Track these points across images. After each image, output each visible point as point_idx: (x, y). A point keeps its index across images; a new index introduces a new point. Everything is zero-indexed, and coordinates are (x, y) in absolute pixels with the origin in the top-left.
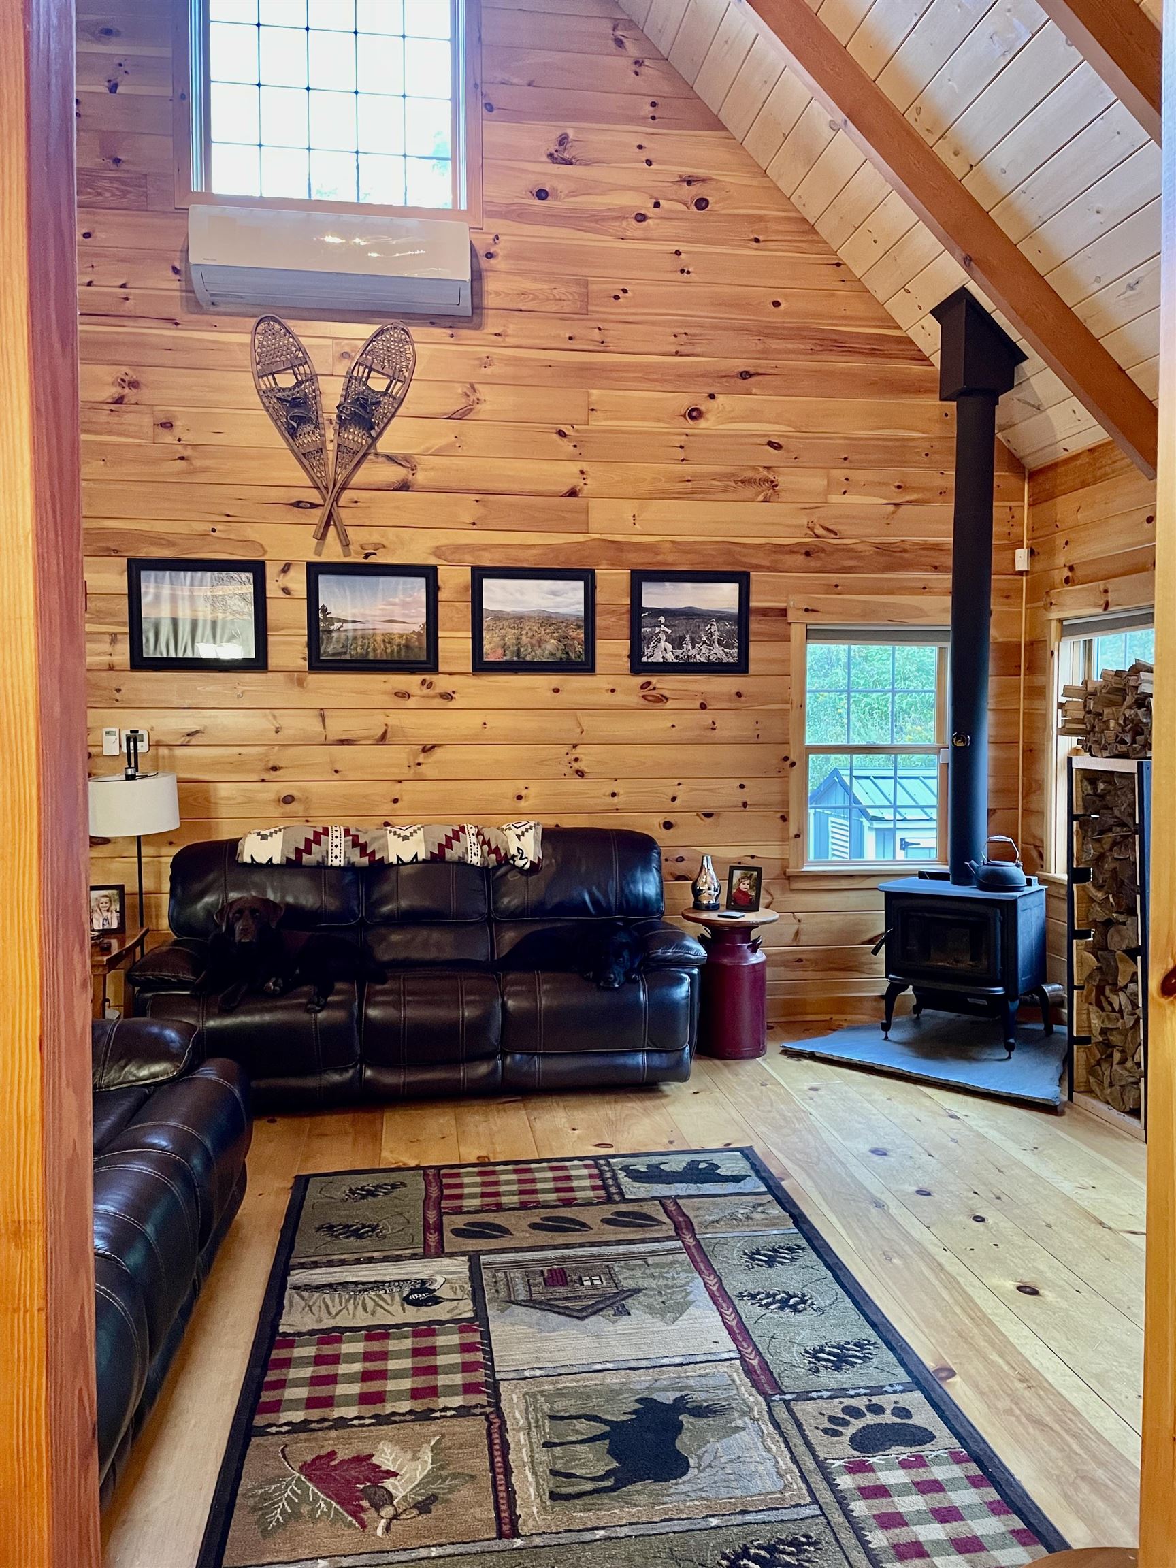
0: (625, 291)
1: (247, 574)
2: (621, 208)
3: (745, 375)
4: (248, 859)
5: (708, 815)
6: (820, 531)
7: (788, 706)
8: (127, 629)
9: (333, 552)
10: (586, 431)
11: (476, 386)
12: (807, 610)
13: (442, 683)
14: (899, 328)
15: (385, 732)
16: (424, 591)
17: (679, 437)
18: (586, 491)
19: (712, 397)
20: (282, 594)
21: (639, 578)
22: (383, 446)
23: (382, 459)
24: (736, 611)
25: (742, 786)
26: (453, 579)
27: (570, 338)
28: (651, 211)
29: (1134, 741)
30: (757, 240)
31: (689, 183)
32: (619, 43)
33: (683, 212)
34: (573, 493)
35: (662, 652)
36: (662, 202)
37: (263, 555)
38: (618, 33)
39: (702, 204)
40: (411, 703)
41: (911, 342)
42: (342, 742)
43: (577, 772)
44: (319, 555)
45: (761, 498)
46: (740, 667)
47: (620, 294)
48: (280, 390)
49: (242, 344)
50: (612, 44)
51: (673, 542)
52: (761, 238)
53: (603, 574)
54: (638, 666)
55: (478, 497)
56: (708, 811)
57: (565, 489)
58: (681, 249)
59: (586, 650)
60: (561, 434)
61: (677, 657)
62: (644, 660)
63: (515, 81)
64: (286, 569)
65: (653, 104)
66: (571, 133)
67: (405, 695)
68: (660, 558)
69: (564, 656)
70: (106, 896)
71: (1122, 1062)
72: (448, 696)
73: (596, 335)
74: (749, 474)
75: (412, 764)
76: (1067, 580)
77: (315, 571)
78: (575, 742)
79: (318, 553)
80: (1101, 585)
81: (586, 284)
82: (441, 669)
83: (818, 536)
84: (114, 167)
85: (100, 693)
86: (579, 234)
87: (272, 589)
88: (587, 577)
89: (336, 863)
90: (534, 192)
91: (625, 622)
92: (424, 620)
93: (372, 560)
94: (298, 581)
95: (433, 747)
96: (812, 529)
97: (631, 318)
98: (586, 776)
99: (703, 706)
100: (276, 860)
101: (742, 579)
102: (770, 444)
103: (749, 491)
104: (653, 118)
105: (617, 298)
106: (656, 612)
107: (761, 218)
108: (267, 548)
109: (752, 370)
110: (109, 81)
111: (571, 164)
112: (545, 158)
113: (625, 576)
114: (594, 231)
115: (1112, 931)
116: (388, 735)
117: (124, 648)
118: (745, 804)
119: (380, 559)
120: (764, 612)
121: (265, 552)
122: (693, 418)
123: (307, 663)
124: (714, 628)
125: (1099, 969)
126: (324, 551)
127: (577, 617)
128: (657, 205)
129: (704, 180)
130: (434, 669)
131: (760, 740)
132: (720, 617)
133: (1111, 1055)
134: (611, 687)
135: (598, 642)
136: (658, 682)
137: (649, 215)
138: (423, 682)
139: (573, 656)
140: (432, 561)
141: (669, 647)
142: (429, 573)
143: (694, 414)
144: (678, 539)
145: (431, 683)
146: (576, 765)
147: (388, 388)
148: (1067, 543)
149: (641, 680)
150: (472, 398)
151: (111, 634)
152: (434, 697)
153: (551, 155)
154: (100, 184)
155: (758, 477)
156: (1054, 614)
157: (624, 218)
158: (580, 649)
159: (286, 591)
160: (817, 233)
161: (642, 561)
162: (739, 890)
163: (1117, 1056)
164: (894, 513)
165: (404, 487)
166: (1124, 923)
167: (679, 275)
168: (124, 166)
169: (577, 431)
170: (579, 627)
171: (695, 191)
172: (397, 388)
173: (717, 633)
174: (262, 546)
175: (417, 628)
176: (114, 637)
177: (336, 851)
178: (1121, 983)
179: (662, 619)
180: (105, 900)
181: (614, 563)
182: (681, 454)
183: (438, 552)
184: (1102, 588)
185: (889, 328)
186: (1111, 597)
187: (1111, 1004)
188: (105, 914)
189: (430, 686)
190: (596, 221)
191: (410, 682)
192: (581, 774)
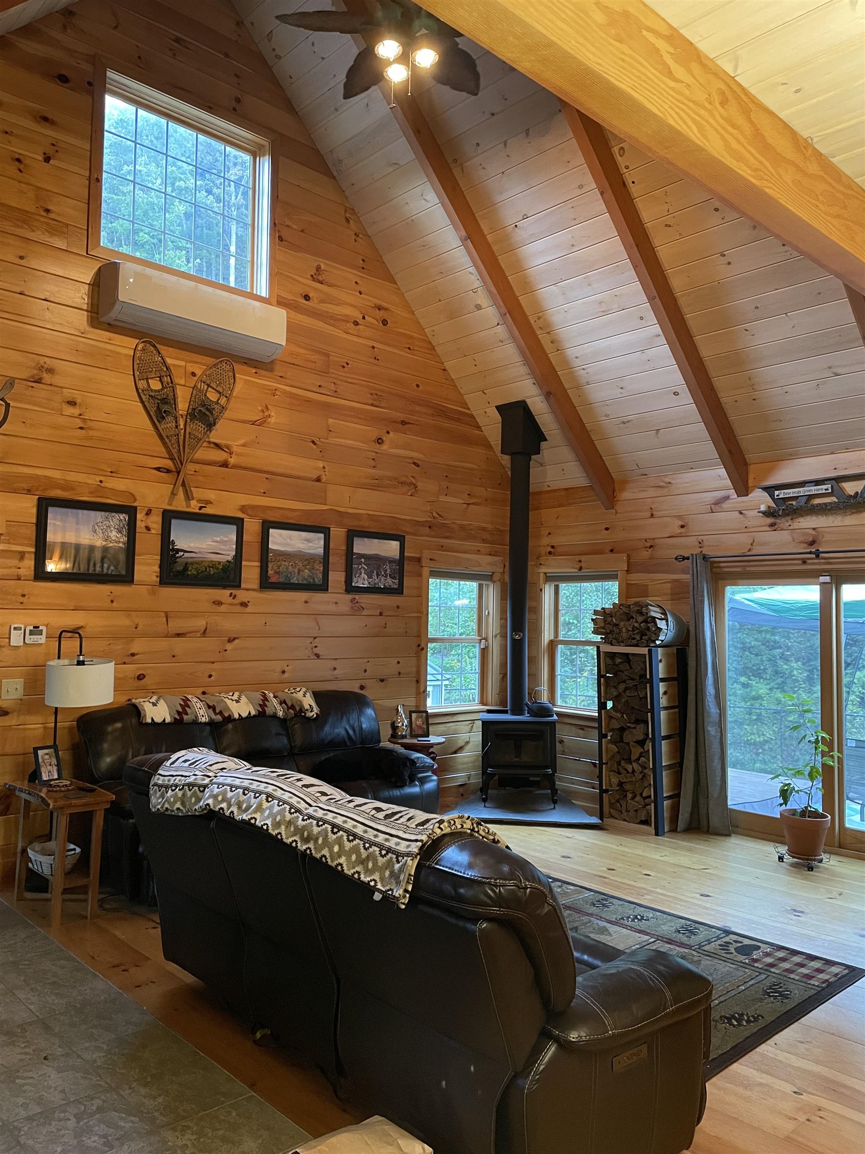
0: (348, 364)
1: (124, 515)
2: (346, 316)
3: (403, 423)
4: (149, 720)
5: (382, 681)
6: (435, 515)
7: (419, 615)
8: (33, 550)
9: (179, 504)
10: (326, 443)
11: (269, 406)
12: (431, 559)
13: (242, 595)
14: (469, 409)
15: (206, 629)
16: (235, 533)
17: (370, 453)
18: (324, 479)
19: (388, 433)
20: (145, 531)
21: (352, 535)
22: (214, 437)
23: (212, 445)
24: (398, 557)
25: (398, 662)
26: (252, 526)
27: (320, 386)
28: (360, 321)
29: (641, 639)
30: (409, 349)
31: (379, 309)
32: (347, 220)
33: (376, 325)
34: (318, 480)
35: (362, 581)
36: (366, 317)
37: (134, 502)
38: (348, 215)
39: (385, 322)
40: (223, 608)
41: (474, 418)
42: (178, 635)
43: (316, 654)
44: (171, 505)
45: (409, 494)
46: (399, 591)
47: (345, 365)
48: (152, 390)
49: (126, 355)
50: (344, 220)
51: (368, 514)
52: (411, 347)
53: (334, 531)
54: (350, 589)
55: (267, 476)
56: (382, 677)
57: (315, 477)
58: (375, 345)
59: (323, 577)
60: (313, 442)
61: (369, 583)
62: (353, 584)
63: (295, 227)
64: (149, 513)
65: (363, 260)
66: (323, 266)
67: (219, 603)
68: (361, 523)
69: (312, 580)
70: (47, 754)
71: (633, 798)
72: (244, 605)
73: (332, 387)
74: (404, 479)
75: (221, 650)
76: (550, 553)
77: (168, 516)
78: (315, 635)
79: (170, 504)
80: (577, 558)
81: (328, 355)
82: (243, 586)
83: (434, 518)
84: (44, 214)
85: (9, 597)
86: (326, 326)
87: (140, 525)
88: (326, 531)
89: (203, 720)
90: (303, 295)
91: (343, 561)
92: (234, 553)
93: (203, 511)
94: (156, 522)
95: (235, 639)
96: (432, 514)
97: (350, 380)
98: (321, 657)
99: (381, 614)
100: (168, 720)
101: (400, 539)
102: (414, 463)
103: (405, 488)
104: (363, 268)
105: (344, 367)
106: (361, 556)
107: (412, 337)
108: (137, 497)
109: (407, 421)
110: (45, 154)
111: (322, 283)
112: (309, 277)
113: (344, 533)
114: (333, 325)
115: (627, 732)
116: (208, 631)
117: (29, 563)
118: (400, 673)
119: (209, 510)
120: (411, 559)
121: (135, 500)
122: (379, 443)
123: (158, 579)
124: (388, 567)
125: (618, 752)
126: (174, 503)
127: (320, 556)
128: (364, 318)
129: (386, 309)
130: (238, 586)
131: (408, 634)
132: (391, 561)
133: (626, 796)
134: (335, 600)
135: (330, 572)
136: (359, 598)
137: (360, 323)
138: (231, 594)
139: (316, 580)
140: (241, 515)
141: (366, 577)
142: (238, 523)
143: (380, 441)
144: (371, 513)
145: (235, 596)
146: (316, 651)
147: (218, 400)
148: (549, 534)
149: (350, 597)
150: (266, 414)
151: (21, 552)
152: (236, 605)
153: (312, 276)
154: (34, 224)
155: (408, 481)
156: (543, 570)
157: (348, 322)
158: (320, 576)
159: (148, 528)
160: (435, 351)
161: (354, 524)
162: (416, 725)
163: (630, 796)
164: (466, 508)
165: (225, 465)
166: (635, 728)
167: (373, 361)
168: (52, 216)
169: (322, 442)
170: (320, 562)
171: (381, 314)
172: (223, 401)
173: (389, 570)
174: (133, 495)
175: (230, 558)
176: (22, 555)
177: (201, 712)
178: (633, 757)
179: (363, 560)
180: (47, 757)
181: (339, 525)
182: (372, 463)
183: (243, 509)
184: (577, 560)
185: (465, 408)
186: (583, 564)
187: (626, 770)
188: (49, 767)
189: (235, 597)
190: (334, 320)
191: (223, 594)
192: (318, 656)
